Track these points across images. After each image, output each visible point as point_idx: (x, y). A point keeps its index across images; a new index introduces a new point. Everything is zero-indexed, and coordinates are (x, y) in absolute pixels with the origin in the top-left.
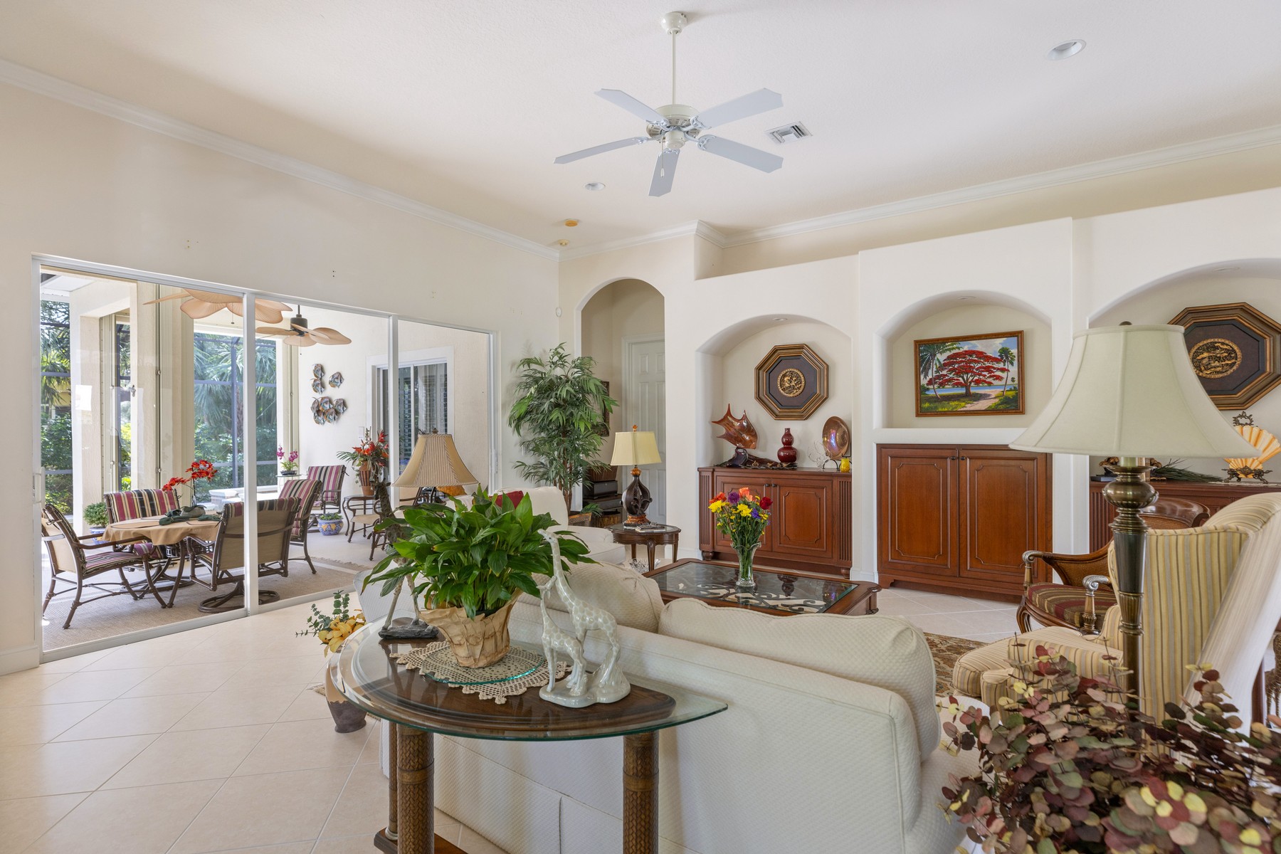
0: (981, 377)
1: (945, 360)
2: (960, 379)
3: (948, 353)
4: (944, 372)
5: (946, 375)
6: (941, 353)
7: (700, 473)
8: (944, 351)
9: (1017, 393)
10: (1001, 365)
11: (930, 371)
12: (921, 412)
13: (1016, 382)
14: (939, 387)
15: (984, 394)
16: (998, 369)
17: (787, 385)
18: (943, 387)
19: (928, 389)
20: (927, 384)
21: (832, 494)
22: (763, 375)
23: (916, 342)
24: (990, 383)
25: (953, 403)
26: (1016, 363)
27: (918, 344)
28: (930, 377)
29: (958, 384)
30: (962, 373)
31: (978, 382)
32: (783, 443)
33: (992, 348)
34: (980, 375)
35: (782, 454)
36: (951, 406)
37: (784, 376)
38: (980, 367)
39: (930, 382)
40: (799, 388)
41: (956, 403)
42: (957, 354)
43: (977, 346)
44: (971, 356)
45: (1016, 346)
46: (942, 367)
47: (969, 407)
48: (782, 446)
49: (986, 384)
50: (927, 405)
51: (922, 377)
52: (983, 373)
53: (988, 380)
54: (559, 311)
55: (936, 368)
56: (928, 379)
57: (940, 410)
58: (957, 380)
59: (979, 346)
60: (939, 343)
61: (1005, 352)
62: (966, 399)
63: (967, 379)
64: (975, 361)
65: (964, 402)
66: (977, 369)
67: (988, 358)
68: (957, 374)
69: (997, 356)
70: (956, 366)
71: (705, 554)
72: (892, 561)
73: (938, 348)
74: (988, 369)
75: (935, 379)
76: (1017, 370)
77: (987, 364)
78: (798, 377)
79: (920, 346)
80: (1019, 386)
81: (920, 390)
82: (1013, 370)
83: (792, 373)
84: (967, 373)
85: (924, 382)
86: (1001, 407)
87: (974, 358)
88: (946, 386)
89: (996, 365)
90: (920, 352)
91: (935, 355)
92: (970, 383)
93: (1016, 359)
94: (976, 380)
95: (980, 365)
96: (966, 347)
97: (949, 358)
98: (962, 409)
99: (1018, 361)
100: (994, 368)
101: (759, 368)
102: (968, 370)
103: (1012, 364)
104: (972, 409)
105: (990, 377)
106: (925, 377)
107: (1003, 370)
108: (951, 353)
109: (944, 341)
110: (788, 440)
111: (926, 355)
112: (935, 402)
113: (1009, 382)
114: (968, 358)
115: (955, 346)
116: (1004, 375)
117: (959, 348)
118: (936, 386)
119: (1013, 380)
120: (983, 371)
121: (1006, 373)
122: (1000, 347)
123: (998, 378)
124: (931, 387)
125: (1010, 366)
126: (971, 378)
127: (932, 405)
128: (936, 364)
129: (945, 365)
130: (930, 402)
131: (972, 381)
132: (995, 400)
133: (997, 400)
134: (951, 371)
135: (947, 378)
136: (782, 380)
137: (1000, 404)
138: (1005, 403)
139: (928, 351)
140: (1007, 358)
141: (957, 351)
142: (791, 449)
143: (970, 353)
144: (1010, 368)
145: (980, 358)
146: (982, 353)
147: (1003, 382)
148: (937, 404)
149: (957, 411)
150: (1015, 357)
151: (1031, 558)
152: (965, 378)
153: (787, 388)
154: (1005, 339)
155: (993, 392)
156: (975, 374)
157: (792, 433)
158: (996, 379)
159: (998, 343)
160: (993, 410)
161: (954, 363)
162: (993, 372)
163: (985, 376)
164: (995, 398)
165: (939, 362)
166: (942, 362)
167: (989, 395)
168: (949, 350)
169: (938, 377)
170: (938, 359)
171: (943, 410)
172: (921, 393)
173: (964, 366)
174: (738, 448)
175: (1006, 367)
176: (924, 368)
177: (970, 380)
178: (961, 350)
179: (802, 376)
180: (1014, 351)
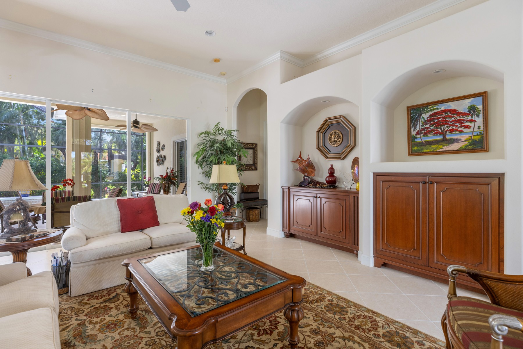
0: (454, 127)
1: (428, 117)
2: (439, 129)
3: (430, 113)
4: (428, 126)
5: (429, 128)
6: (425, 113)
7: (283, 189)
8: (427, 112)
9: (482, 137)
10: (470, 118)
11: (418, 126)
12: (412, 153)
13: (482, 129)
14: (424, 136)
15: (457, 139)
16: (467, 121)
17: (333, 140)
18: (427, 136)
19: (416, 138)
20: (416, 135)
21: (349, 204)
22: (321, 135)
23: (408, 107)
24: (461, 131)
25: (434, 146)
26: (481, 115)
27: (409, 109)
28: (418, 129)
29: (438, 133)
30: (440, 125)
31: (451, 131)
32: (329, 174)
33: (463, 106)
34: (454, 126)
35: (328, 179)
36: (433, 148)
37: (331, 135)
38: (453, 121)
39: (418, 133)
40: (339, 141)
41: (436, 146)
42: (436, 113)
43: (451, 106)
44: (446, 113)
45: (482, 104)
46: (426, 122)
47: (445, 148)
48: (328, 175)
49: (458, 132)
50: (416, 148)
51: (412, 130)
52: (456, 124)
53: (460, 129)
54: (227, 109)
55: (422, 124)
56: (416, 131)
57: (425, 151)
58: (436, 130)
59: (452, 106)
60: (424, 107)
61: (472, 109)
62: (443, 143)
63: (444, 129)
64: (450, 117)
65: (441, 145)
66: (451, 122)
67: (459, 114)
68: (436, 126)
69: (466, 111)
70: (436, 121)
71: (285, 234)
72: (382, 250)
73: (423, 110)
74: (459, 121)
75: (421, 131)
76: (482, 120)
77: (459, 118)
78: (339, 135)
79: (411, 110)
80: (484, 132)
81: (411, 139)
82: (479, 121)
83: (335, 133)
84: (444, 126)
85: (414, 133)
86: (470, 147)
87: (449, 114)
88: (429, 135)
89: (466, 118)
90: (411, 113)
91: (421, 115)
92: (446, 131)
93: (481, 112)
94: (450, 130)
95: (453, 119)
96: (443, 107)
97: (430, 116)
98: (440, 150)
99: (483, 114)
100: (464, 120)
101: (319, 131)
102: (445, 123)
103: (478, 116)
104: (447, 149)
105: (461, 126)
106: (414, 130)
107: (471, 121)
108: (433, 113)
109: (427, 105)
110: (332, 171)
111: (415, 115)
112: (421, 146)
113: (476, 129)
114: (444, 114)
115: (435, 107)
116: (472, 125)
117: (438, 109)
118: (422, 135)
119: (479, 127)
120: (456, 123)
121: (473, 123)
122: (469, 105)
123: (468, 127)
124: (418, 136)
125: (477, 118)
126: (447, 129)
127: (419, 148)
128: (422, 121)
129: (428, 121)
130: (418, 146)
131: (447, 130)
132: (465, 143)
133: (466, 143)
134: (432, 124)
135: (429, 129)
136: (330, 137)
137: (467, 146)
138: (473, 144)
139: (416, 113)
140: (474, 112)
141: (436, 111)
142: (334, 176)
143: (446, 111)
144: (477, 119)
145: (453, 114)
146: (455, 110)
147: (471, 130)
148: (422, 147)
149: (436, 151)
150: (480, 111)
151: (454, 272)
152: (442, 128)
153: (333, 142)
154: (472, 99)
155: (463, 137)
156: (450, 126)
157: (334, 167)
158: (466, 128)
159: (467, 103)
160: (463, 150)
161: (434, 119)
162: (464, 123)
163: (457, 126)
164: (465, 141)
165: (424, 119)
166: (426, 119)
167: (460, 140)
168: (431, 110)
169: (423, 129)
170: (423, 117)
171: (427, 151)
172: (412, 140)
173: (441, 120)
174: (305, 176)
175: (473, 119)
176: (414, 124)
177: (446, 130)
178: (440, 110)
179: (341, 134)
180: (480, 107)
